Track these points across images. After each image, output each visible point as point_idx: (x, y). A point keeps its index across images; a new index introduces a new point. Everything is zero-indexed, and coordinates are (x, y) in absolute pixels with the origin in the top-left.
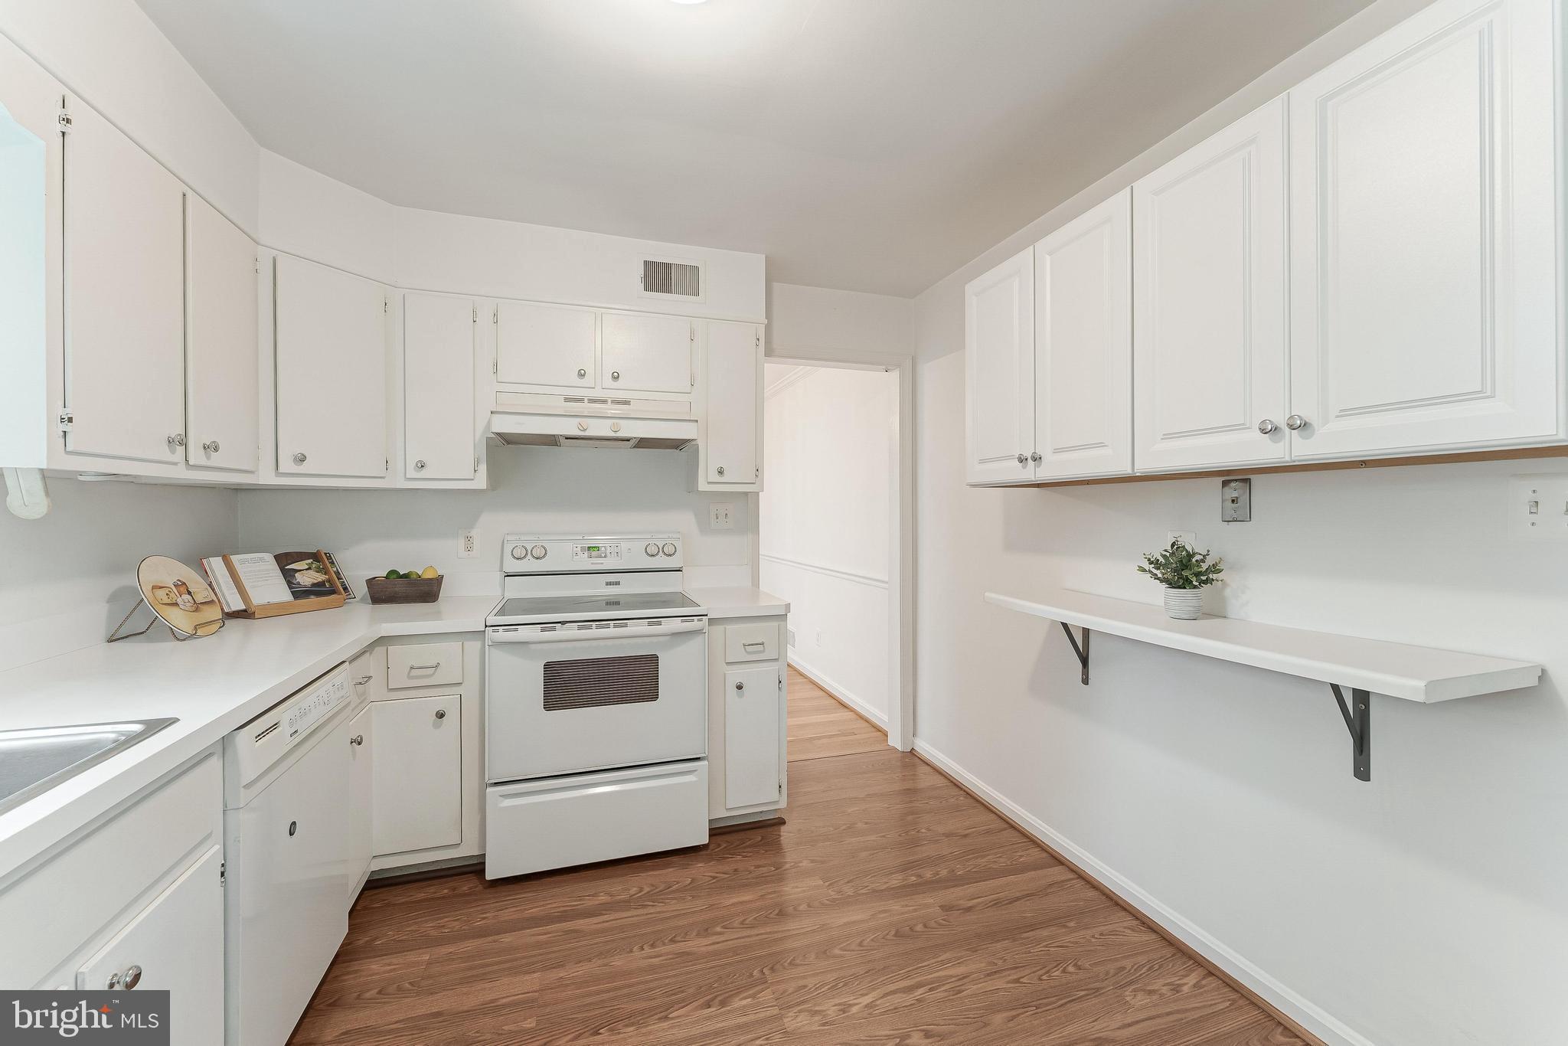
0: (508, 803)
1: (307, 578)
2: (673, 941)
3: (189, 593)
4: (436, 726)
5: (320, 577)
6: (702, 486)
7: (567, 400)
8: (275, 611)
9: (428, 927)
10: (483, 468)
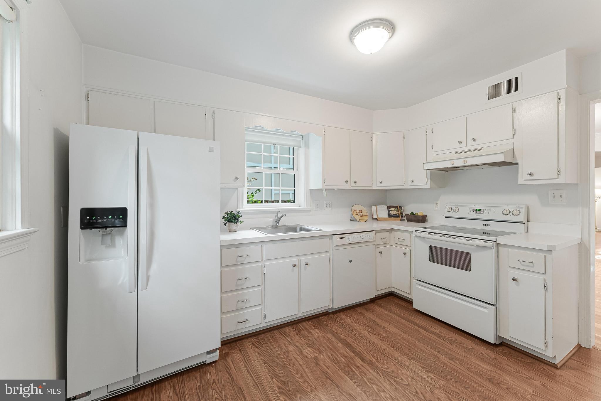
0: (419, 287)
1: (392, 213)
3: (362, 213)
4: (405, 257)
5: (397, 213)
6: (521, 182)
7: (456, 153)
8: (384, 220)
9: (398, 311)
10: (429, 181)
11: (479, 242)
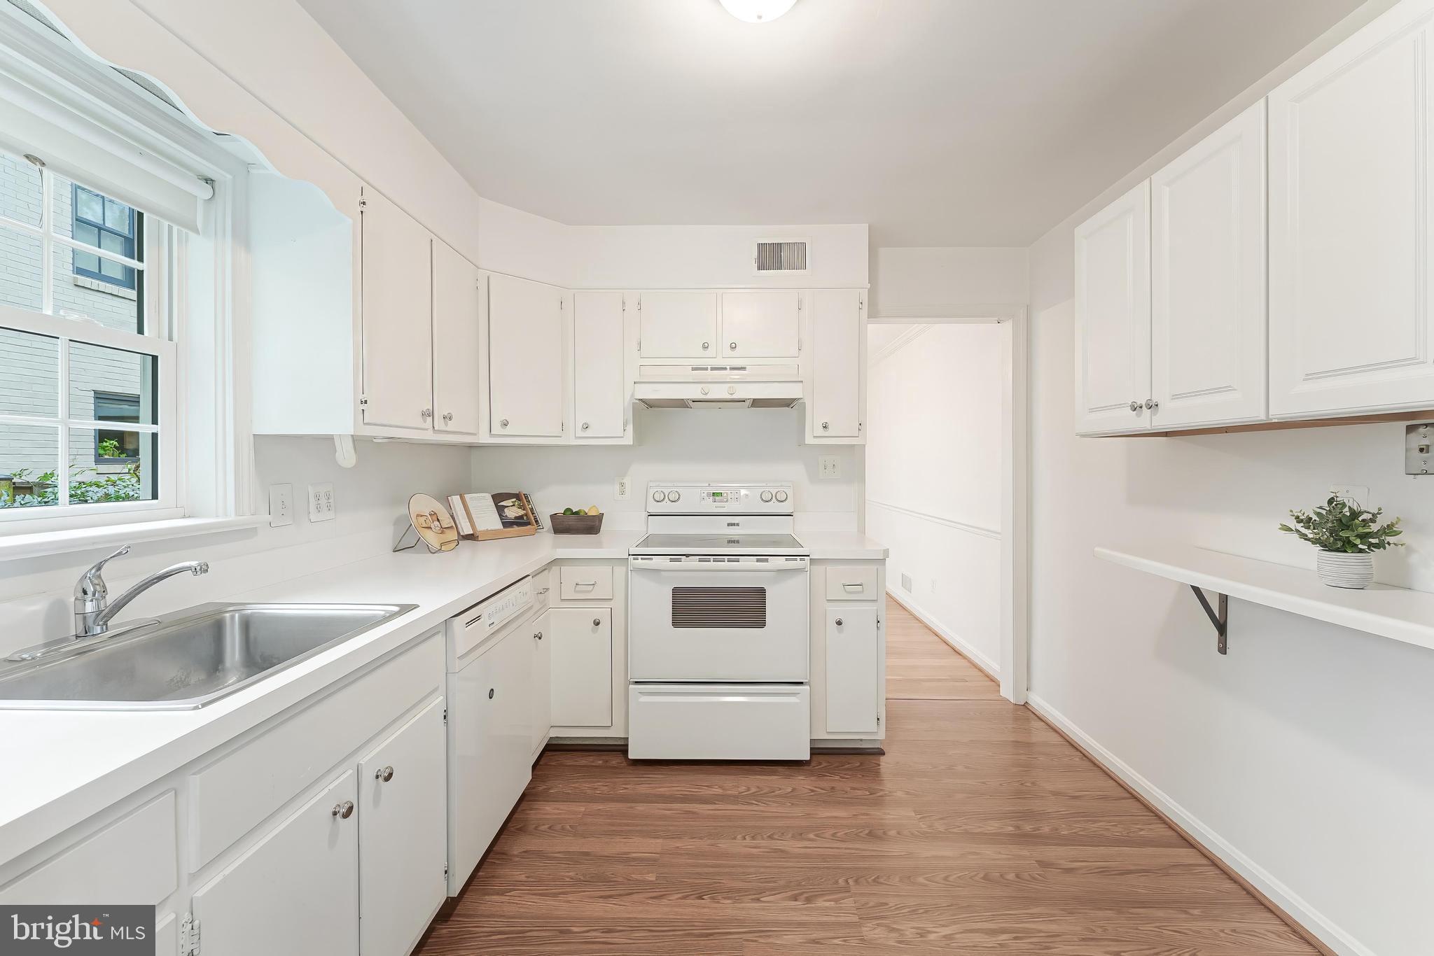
0: (644, 699)
1: (512, 513)
2: (771, 837)
3: (438, 520)
4: (594, 631)
5: (521, 512)
6: (809, 440)
7: (694, 369)
8: (493, 536)
10: (630, 428)
11: (781, 563)
